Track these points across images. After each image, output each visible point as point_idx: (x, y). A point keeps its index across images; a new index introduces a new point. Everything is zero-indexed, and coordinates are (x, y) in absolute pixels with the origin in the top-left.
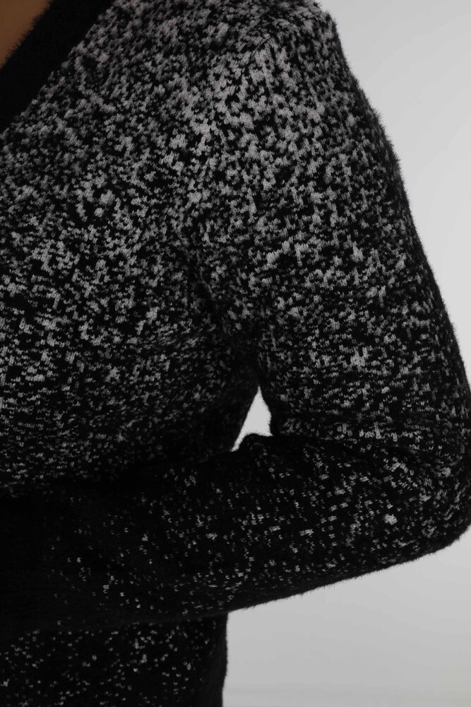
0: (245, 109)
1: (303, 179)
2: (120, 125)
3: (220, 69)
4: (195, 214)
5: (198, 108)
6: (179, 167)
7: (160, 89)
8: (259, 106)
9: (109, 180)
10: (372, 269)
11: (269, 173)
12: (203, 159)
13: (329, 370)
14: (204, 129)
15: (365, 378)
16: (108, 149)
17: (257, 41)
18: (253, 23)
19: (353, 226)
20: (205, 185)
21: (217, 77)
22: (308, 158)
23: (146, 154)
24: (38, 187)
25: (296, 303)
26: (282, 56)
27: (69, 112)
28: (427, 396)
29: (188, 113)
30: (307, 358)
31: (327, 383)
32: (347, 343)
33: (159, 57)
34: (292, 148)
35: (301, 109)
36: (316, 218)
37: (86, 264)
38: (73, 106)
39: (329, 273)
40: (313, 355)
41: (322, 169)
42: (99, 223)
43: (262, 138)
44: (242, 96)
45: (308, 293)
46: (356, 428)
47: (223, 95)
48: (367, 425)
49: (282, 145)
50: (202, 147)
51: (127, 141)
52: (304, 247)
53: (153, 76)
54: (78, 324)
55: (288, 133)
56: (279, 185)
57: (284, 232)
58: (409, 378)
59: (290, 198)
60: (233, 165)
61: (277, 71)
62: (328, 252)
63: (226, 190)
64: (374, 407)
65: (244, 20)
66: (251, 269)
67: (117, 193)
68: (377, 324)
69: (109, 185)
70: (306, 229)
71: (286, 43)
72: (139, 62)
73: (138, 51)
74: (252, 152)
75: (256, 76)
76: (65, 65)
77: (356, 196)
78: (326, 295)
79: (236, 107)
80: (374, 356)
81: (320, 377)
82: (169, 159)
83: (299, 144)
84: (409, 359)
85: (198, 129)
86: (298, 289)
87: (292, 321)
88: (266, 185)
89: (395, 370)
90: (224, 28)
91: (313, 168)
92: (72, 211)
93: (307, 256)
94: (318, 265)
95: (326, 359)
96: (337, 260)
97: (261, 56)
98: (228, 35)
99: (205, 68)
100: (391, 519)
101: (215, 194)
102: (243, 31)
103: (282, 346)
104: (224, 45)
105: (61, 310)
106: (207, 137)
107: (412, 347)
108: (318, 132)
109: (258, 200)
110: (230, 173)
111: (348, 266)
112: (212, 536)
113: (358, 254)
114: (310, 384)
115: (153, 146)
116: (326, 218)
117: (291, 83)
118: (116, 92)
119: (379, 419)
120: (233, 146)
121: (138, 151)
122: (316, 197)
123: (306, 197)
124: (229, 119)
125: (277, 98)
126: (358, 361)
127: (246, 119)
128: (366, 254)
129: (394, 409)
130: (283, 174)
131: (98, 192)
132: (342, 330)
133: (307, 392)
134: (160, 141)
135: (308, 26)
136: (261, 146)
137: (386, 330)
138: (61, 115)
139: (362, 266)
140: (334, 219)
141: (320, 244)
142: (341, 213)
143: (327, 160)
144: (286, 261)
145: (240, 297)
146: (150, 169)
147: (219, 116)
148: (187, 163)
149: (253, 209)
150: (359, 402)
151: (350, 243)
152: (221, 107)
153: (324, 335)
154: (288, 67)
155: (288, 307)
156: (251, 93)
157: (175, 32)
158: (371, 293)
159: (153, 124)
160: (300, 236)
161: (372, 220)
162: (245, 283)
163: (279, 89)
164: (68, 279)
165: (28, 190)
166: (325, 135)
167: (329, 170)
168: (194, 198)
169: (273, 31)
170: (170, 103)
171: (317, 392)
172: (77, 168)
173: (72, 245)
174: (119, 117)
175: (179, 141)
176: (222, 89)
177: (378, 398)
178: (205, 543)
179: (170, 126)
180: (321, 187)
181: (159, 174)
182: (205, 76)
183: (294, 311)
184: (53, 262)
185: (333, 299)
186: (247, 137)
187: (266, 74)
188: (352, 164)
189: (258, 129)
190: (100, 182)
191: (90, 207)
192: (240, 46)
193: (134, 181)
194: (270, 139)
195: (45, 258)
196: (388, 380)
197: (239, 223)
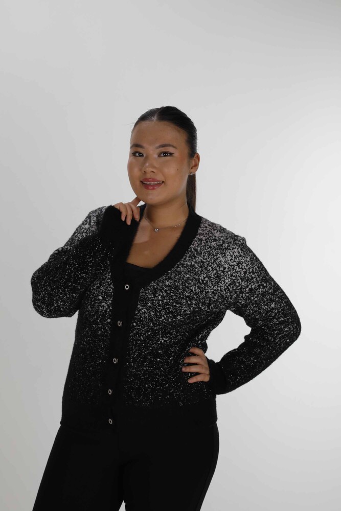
0: (234, 261)
1: (250, 273)
2: (208, 264)
3: (228, 254)
4: (227, 285)
5: (225, 262)
6: (222, 274)
7: (215, 257)
8: (237, 260)
9: (207, 276)
10: (268, 287)
11: (242, 273)
12: (227, 272)
13: (267, 309)
14: (226, 266)
15: (275, 309)
16: (206, 269)
17: (234, 247)
18: (232, 243)
19: (262, 279)
20: (229, 278)
21: (228, 255)
22: (249, 269)
23: (215, 271)
24: (190, 275)
25: (256, 297)
26: (239, 249)
27: (194, 260)
28: (288, 309)
29: (223, 263)
30: (262, 308)
31: (268, 312)
32: (269, 303)
33: (214, 250)
34: (246, 267)
35: (245, 259)
36: (255, 280)
37: (201, 292)
38: (195, 259)
39: (261, 290)
40: (263, 307)
41: (253, 270)
42: (204, 284)
43: (239, 266)
44: (233, 259)
45: (258, 295)
46: (277, 319)
47: (229, 259)
48: (279, 318)
49: (243, 267)
50: (226, 270)
51: (210, 268)
52: (254, 286)
53: (213, 254)
54: (199, 303)
55: (244, 264)
56: (245, 275)
57: (248, 284)
58: (284, 306)
59: (248, 277)
60: (234, 273)
61: (239, 253)
62: (259, 286)
63: (234, 278)
64: (279, 314)
65: (230, 243)
66: (243, 293)
67: (209, 279)
68: (274, 297)
69: (207, 277)
70: (253, 282)
71: (239, 246)
72: (209, 251)
73: (208, 249)
74: (237, 269)
75: (235, 254)
76: (189, 250)
77: (261, 273)
78: (262, 294)
79: (232, 261)
80: (276, 304)
81: (266, 311)
82: (220, 272)
83: (247, 266)
84: (282, 302)
85: (225, 266)
86: (255, 294)
87: (256, 301)
88: (242, 276)
89: (281, 305)
90: (227, 245)
91: (251, 270)
92: (199, 281)
93: (255, 287)
94: (258, 289)
95: (266, 307)
96: (261, 287)
97: (236, 250)
98: (228, 246)
99: (225, 253)
100: (288, 340)
101: (231, 279)
102: (231, 245)
103: (254, 307)
104: (227, 248)
105: (196, 300)
106: (227, 267)
107: (282, 300)
108: (250, 263)
109: (241, 279)
110: (234, 274)
111: (264, 287)
112: (256, 361)
113: (265, 285)
114: (264, 313)
115: (216, 270)
116: (256, 279)
117: (242, 254)
118: (205, 257)
119: (281, 316)
120: (233, 269)
121: (213, 270)
122: (253, 276)
123: (251, 276)
124: (231, 264)
125: (240, 258)
126: (273, 306)
127: (235, 263)
128: (266, 284)
129: (283, 313)
130: (245, 273)
131: (204, 278)
132: (267, 300)
133: (264, 315)
134: (218, 268)
135: (242, 241)
136: (239, 268)
137: (276, 298)
138: (193, 261)
139: (266, 287)
140: (258, 279)
141: (257, 285)
142: (259, 278)
143: (253, 268)
144: (251, 290)
145: (241, 300)
146: (216, 274)
147: (229, 263)
148: (224, 273)
149: (240, 281)
150: (276, 314)
151: (263, 283)
152: (229, 261)
153: (264, 302)
154: (241, 251)
155: (254, 299)
156: (235, 258)
157: (216, 245)
158: (270, 291)
159: (215, 265)
160: (252, 284)
161: (265, 277)
162: (242, 297)
163: (240, 256)
164: (198, 294)
165: (188, 276)
166: (251, 263)
167: (254, 270)
168: (227, 281)
169: (236, 244)
170: (218, 261)
171: (266, 314)
172: (199, 272)
173: (199, 287)
174: (207, 263)
175: (222, 269)
176: (229, 258)
177: (279, 312)
178: (254, 363)
179: (219, 266)
180: (254, 273)
181: (218, 275)
182: (225, 255)
183: (256, 299)
184: (195, 290)
185: (263, 295)
186: (236, 267)
187: (237, 254)
188: (258, 267)
189: (238, 265)
190: (205, 276)
191: (203, 281)
192: (231, 248)
193: (212, 276)
194: (241, 266)
195: (193, 289)
196: (280, 308)
197: (238, 284)
